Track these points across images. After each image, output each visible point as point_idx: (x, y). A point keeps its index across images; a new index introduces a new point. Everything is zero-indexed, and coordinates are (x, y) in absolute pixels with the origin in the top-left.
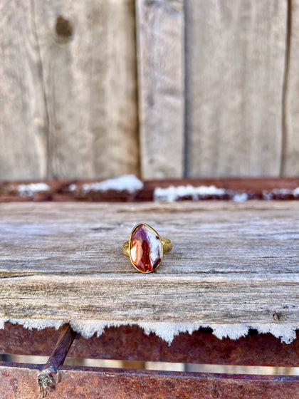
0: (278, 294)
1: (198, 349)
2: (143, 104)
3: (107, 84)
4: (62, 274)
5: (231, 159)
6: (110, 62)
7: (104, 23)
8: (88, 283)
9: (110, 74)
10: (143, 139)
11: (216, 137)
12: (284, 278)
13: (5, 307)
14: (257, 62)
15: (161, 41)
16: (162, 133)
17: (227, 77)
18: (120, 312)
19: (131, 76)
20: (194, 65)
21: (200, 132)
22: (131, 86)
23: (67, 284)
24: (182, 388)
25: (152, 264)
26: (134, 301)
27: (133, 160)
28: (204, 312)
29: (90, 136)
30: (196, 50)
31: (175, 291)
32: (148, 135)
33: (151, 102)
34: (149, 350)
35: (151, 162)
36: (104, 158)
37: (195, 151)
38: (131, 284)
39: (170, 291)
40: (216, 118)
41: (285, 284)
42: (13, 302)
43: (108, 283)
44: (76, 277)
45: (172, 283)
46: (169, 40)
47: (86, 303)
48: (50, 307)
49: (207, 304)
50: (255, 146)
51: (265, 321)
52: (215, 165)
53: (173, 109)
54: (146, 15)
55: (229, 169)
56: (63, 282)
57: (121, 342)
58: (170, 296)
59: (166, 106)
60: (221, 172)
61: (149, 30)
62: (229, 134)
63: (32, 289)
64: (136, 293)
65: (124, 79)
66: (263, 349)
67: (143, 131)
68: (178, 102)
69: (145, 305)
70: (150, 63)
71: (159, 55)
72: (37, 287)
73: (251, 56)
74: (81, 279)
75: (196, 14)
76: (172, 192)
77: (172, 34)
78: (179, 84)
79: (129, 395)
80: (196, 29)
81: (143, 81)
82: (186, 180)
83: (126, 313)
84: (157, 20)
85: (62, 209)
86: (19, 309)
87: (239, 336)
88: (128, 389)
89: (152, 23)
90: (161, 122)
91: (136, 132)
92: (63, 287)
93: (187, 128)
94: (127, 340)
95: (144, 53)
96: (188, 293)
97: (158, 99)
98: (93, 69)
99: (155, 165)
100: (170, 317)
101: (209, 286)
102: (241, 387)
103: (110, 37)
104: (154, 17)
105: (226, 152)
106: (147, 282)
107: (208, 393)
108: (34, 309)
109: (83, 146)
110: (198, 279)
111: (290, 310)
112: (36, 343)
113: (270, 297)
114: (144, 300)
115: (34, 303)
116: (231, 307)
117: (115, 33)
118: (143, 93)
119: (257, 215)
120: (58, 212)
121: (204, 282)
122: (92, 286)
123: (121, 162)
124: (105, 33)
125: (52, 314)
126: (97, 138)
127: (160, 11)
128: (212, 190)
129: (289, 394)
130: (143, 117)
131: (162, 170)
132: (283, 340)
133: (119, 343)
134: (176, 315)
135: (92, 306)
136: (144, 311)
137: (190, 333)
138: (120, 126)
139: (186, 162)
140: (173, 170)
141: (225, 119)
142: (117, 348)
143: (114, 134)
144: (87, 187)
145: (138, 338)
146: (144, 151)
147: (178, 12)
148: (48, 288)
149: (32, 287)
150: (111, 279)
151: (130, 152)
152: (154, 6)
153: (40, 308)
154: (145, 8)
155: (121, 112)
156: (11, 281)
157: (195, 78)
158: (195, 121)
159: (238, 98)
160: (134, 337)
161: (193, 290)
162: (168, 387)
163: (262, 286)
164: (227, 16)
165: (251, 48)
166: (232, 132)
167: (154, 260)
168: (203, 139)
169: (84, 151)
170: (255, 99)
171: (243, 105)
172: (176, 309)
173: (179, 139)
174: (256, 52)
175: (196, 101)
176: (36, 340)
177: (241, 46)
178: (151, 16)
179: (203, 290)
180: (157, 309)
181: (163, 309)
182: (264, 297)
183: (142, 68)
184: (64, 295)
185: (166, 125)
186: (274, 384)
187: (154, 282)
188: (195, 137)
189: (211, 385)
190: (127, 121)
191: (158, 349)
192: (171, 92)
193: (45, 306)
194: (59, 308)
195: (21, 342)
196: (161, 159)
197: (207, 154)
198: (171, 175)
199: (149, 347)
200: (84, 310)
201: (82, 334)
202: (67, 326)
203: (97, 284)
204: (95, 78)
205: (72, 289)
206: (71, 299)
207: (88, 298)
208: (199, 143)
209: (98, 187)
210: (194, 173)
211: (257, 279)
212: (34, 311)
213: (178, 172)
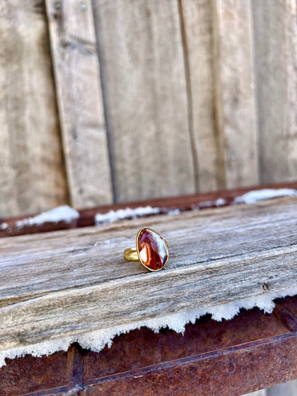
0: (265, 268)
1: (195, 340)
2: (67, 138)
3: (26, 120)
4: (76, 287)
5: (153, 183)
6: (29, 99)
7: (19, 61)
8: (106, 291)
9: (29, 111)
10: (70, 171)
11: (137, 163)
12: (266, 254)
13: (19, 334)
14: (165, 97)
15: (79, 79)
16: (88, 164)
17: (141, 110)
18: (139, 313)
19: (51, 112)
20: (111, 100)
21: (122, 161)
22: (52, 120)
23: (85, 295)
24: (203, 370)
25: (162, 261)
26: (151, 298)
27: (61, 192)
28: (211, 296)
29: (11, 173)
30: (110, 87)
31: (185, 282)
32: (74, 167)
33: (75, 135)
34: (152, 353)
35: (81, 192)
36: (28, 194)
37: (120, 178)
38: (146, 283)
39: (180, 283)
40: (135, 147)
41: (269, 259)
42: (28, 327)
43: (125, 286)
44: (94, 287)
45: (182, 274)
46: (86, 78)
47: (106, 310)
48: (68, 323)
49: (212, 289)
50: (172, 170)
52: (140, 190)
53: (97, 141)
54: (63, 56)
55: (152, 192)
56: (82, 294)
57: (124, 352)
58: (180, 288)
59: (90, 138)
60: (145, 195)
61: (66, 69)
62: (148, 161)
64: (152, 290)
65: (45, 115)
66: (247, 326)
67: (69, 162)
68: (101, 134)
69: (161, 301)
70: (70, 98)
71: (78, 91)
72: (54, 305)
73: (159, 92)
74: (99, 287)
75: (108, 56)
76: (112, 216)
77: (89, 73)
78: (101, 120)
79: (157, 392)
80: (109, 68)
81: (64, 115)
82: (116, 206)
83: (143, 312)
84: (74, 60)
86: (36, 333)
87: (233, 315)
88: (155, 386)
89: (69, 63)
90: (86, 153)
91: (61, 164)
92: (81, 299)
93: (111, 158)
94: (130, 348)
95: (63, 90)
96: (197, 281)
97: (83, 132)
98: (10, 106)
99: (85, 194)
100: (183, 307)
101: (213, 272)
102: (251, 354)
103: (26, 75)
104: (70, 58)
105: (147, 177)
106: (162, 278)
107: (225, 368)
108: (52, 329)
109: (5, 183)
110: (201, 266)
111: (275, 279)
112: (34, 378)
113: (259, 272)
114: (159, 296)
115: (51, 322)
116: (231, 286)
117: (31, 72)
118: (66, 128)
121: (207, 269)
122: (110, 292)
123: (47, 196)
124: (20, 71)
125: (72, 330)
126: (19, 174)
127: (75, 52)
128: (148, 210)
129: (286, 350)
130: (67, 150)
131: (92, 198)
132: (265, 311)
133: (122, 354)
134: (188, 304)
135: (112, 313)
136: (160, 306)
137: (193, 322)
138: (44, 160)
139: (114, 190)
140: (103, 197)
141: (143, 147)
142: (121, 360)
143: (38, 169)
144: (20, 224)
146: (72, 182)
147: (92, 54)
148: (66, 304)
149: (49, 306)
150: (128, 282)
151: (57, 185)
152: (69, 48)
153: (58, 327)
154: (62, 49)
155: (44, 146)
156: (25, 304)
157: (113, 112)
158: (117, 151)
159: (153, 129)
161: (200, 277)
163: (252, 263)
164: (135, 58)
165: (158, 85)
166: (151, 158)
167: (163, 257)
168: (126, 167)
169: (6, 189)
170: (167, 129)
171: (158, 134)
172: (188, 298)
173: (105, 168)
174: (163, 88)
175: (116, 133)
176: (34, 374)
177: (149, 83)
178: (67, 56)
179: (207, 276)
180: (172, 302)
181: (176, 301)
182: (255, 273)
183: (62, 104)
184: (83, 307)
185: (91, 156)
186: (275, 344)
187: (167, 277)
188: (119, 166)
189: (227, 359)
190: (51, 155)
192: (94, 125)
193: (64, 323)
194: (78, 322)
195: (17, 380)
196: (91, 189)
197: (131, 180)
198: (102, 203)
200: (104, 318)
201: (92, 349)
203: (115, 289)
204: (13, 115)
205: (90, 299)
206: (90, 310)
207: (107, 305)
208: (123, 171)
210: (122, 198)
211: (247, 258)
212: (53, 331)
213: (109, 199)
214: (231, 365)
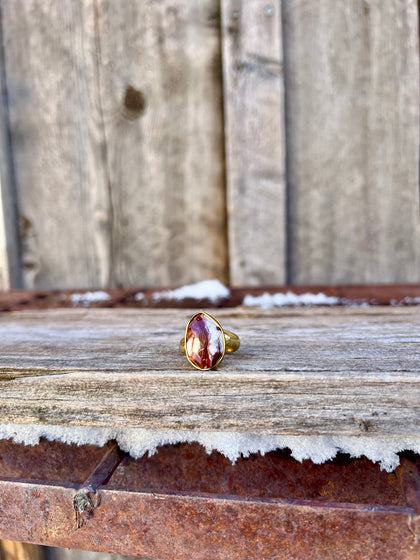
0: (365, 397)
1: (278, 482)
2: (232, 191)
3: (187, 167)
4: (107, 371)
5: (351, 261)
6: (191, 140)
7: (184, 92)
8: (136, 381)
9: (190, 155)
10: (232, 236)
11: (330, 232)
12: (372, 377)
13: (40, 410)
14: (382, 134)
15: (255, 112)
16: (256, 227)
17: (343, 154)
18: (172, 418)
19: (217, 156)
20: (298, 140)
21: (308, 225)
22: (217, 168)
23: (111, 382)
24: (246, 517)
25: (211, 359)
26: (189, 403)
27: (219, 262)
28: (273, 420)
29: (165, 233)
30: (300, 122)
31: (237, 392)
32: (237, 230)
33: (242, 189)
34: (216, 483)
35: (243, 264)
36: (182, 261)
37: (301, 250)
38: (186, 383)
39: (233, 391)
40: (329, 206)
41: (373, 384)
42: (49, 404)
43: (159, 381)
44: (122, 374)
45: (233, 381)
46: (264, 110)
47: (133, 406)
48: (91, 411)
49: (277, 409)
50: (384, 243)
51: (351, 432)
52: (330, 269)
53: (271, 196)
54: (235, 81)
55: (349, 274)
56: (107, 380)
57: (181, 470)
58: (232, 398)
59: (262, 192)
60: (338, 278)
61: (239, 100)
62: (347, 228)
63: (71, 389)
64: (192, 393)
65: (209, 161)
67: (232, 224)
68: (278, 188)
69: (202, 410)
70: (241, 139)
71: (252, 128)
72: (78, 386)
73: (373, 126)
74: (129, 376)
75: (300, 77)
76: (266, 301)
77: (269, 103)
78: (279, 164)
79: (183, 526)
80: (300, 97)
81: (231, 161)
82: (290, 286)
83: (178, 419)
84: (249, 86)
85: (120, 315)
86: (56, 413)
87: (325, 459)
88: (182, 517)
89: (243, 91)
90: (255, 213)
91: (223, 227)
92: (107, 385)
93: (290, 220)
94: (187, 467)
95: (233, 126)
96: (253, 395)
97: (251, 183)
98: (169, 148)
99: (248, 269)
100: (232, 425)
101: (278, 386)
102: (321, 517)
103: (191, 110)
104: (245, 84)
105: (343, 251)
106: (204, 381)
107: (279, 525)
108: (72, 413)
109: (156, 246)
110: (266, 377)
111: (382, 418)
112: (76, 470)
113: (354, 401)
114: (200, 403)
115: (73, 406)
116: (306, 413)
117: (197, 104)
118: (232, 177)
119: (365, 321)
120: (114, 318)
121: (272, 381)
122: (140, 384)
123: (203, 266)
124: (184, 105)
125: (93, 420)
126: (174, 235)
127: (253, 75)
128: (321, 298)
129: (384, 530)
130: (231, 207)
131: (257, 274)
132: (383, 467)
133: (177, 472)
134: (240, 423)
135: (140, 410)
136: (201, 416)
137: (263, 454)
138: (203, 219)
139: (290, 265)
140: (272, 275)
141: (341, 207)
142: (176, 479)
143: (195, 230)
144: (157, 296)
145: (201, 465)
146: (233, 250)
147: (276, 76)
148: (90, 387)
149: (72, 386)
150: (163, 376)
151: (216, 253)
152: (245, 71)
153: (79, 413)
154: (234, 73)
155: (205, 201)
156: (48, 379)
157: (300, 156)
158: (301, 211)
159: (359, 181)
160: (196, 464)
161: (258, 390)
162: (230, 515)
163: (342, 386)
164: (340, 78)
165: (373, 116)
166: (352, 224)
167: (213, 354)
168: (312, 235)
169: (157, 252)
170: (382, 181)
171: (365, 189)
172: (240, 415)
173: (280, 235)
174: (380, 120)
175: (302, 186)
176: (77, 466)
177: (360, 115)
178: (241, 83)
179: (271, 391)
180: (217, 415)
181: (224, 414)
182: (346, 401)
183: (230, 146)
184: (108, 396)
185: (262, 217)
186: (363, 515)
187: (212, 380)
188: (301, 233)
189: (282, 514)
190: (212, 214)
191: (227, 482)
192: (269, 175)
193: (86, 410)
194: (101, 412)
195: (59, 468)
196: (256, 262)
197: (318, 254)
198: (270, 282)
199: (215, 478)
200: (130, 415)
201: (131, 454)
202: (113, 443)
203: (146, 382)
204: (172, 160)
205: (118, 388)
206: (115, 401)
207: (135, 399)
208: (307, 239)
209: (171, 295)
210: (301, 279)
211: (337, 378)
212: (73, 416)
213: (280, 278)
214: (288, 524)
